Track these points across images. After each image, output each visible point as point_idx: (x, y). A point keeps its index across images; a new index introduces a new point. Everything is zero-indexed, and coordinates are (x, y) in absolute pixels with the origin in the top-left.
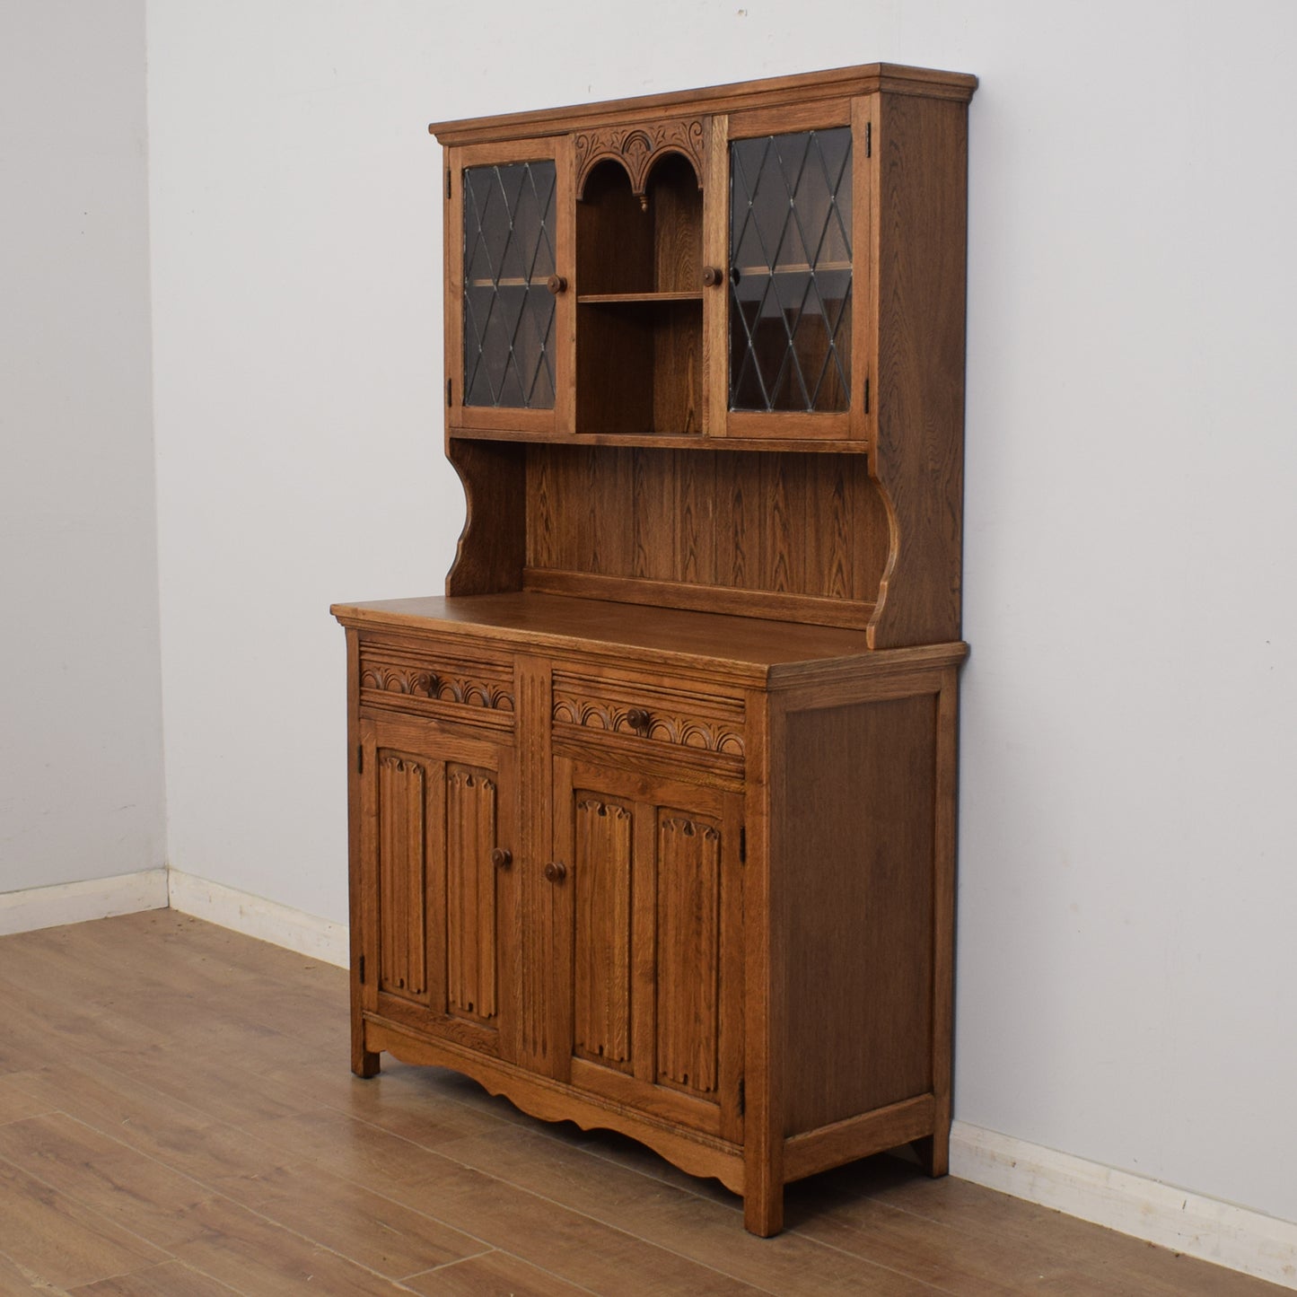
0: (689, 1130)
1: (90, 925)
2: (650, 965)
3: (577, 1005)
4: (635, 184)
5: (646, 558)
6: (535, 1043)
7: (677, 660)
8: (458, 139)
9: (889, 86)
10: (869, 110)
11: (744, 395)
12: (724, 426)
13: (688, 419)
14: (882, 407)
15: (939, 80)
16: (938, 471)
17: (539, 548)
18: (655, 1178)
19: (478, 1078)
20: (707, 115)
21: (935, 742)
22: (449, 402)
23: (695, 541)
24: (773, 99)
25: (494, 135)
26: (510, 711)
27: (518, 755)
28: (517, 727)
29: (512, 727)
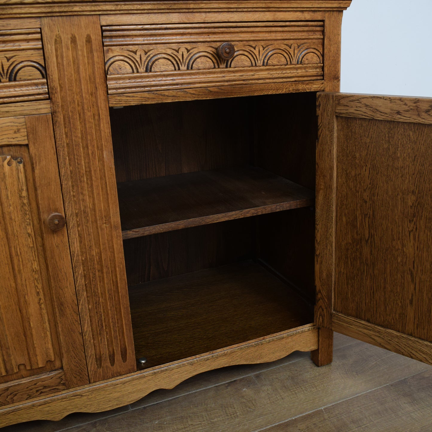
26: (39, 79)
27: (59, 120)
28: (54, 92)
29: (45, 93)
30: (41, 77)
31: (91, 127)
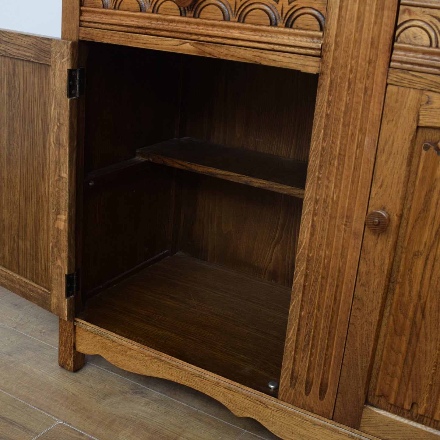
6: (309, 385)
26: (316, 31)
27: (324, 83)
28: (327, 50)
29: (319, 49)
30: (318, 29)
31: (358, 103)
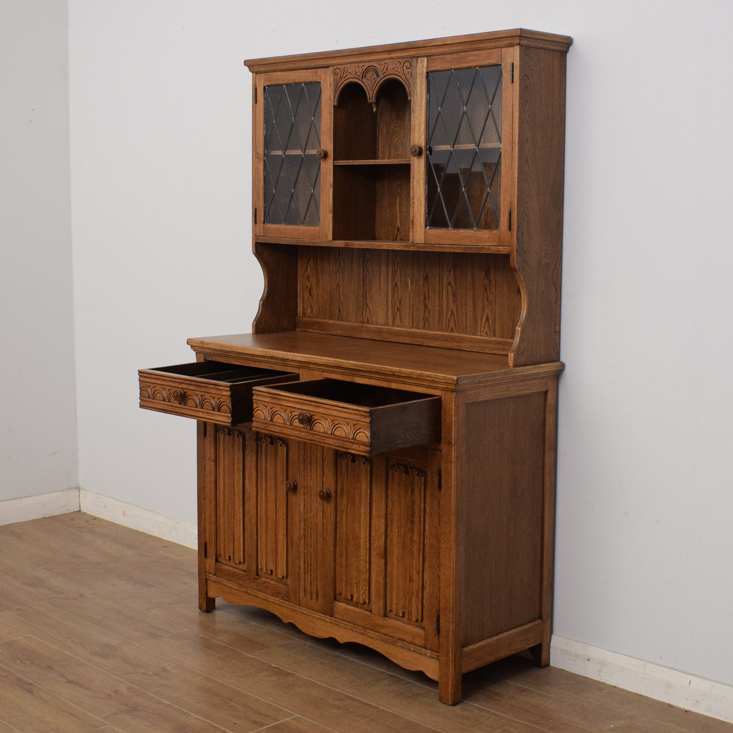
0: (406, 643)
1: (35, 522)
2: (382, 548)
3: (338, 571)
4: (370, 97)
5: (370, 312)
6: (311, 593)
7: (400, 372)
8: (262, 69)
9: (525, 42)
10: (513, 56)
11: (435, 219)
12: (423, 237)
13: (396, 232)
14: (518, 228)
15: (552, 39)
16: (549, 264)
17: (306, 306)
18: (382, 670)
19: (276, 613)
20: (414, 57)
21: (545, 419)
22: (255, 221)
23: (400, 303)
24: (454, 48)
25: (284, 67)
